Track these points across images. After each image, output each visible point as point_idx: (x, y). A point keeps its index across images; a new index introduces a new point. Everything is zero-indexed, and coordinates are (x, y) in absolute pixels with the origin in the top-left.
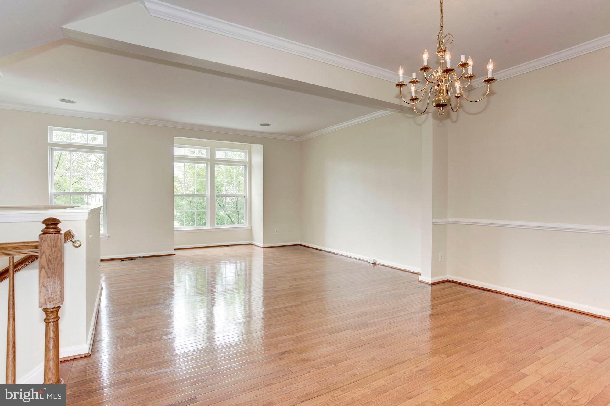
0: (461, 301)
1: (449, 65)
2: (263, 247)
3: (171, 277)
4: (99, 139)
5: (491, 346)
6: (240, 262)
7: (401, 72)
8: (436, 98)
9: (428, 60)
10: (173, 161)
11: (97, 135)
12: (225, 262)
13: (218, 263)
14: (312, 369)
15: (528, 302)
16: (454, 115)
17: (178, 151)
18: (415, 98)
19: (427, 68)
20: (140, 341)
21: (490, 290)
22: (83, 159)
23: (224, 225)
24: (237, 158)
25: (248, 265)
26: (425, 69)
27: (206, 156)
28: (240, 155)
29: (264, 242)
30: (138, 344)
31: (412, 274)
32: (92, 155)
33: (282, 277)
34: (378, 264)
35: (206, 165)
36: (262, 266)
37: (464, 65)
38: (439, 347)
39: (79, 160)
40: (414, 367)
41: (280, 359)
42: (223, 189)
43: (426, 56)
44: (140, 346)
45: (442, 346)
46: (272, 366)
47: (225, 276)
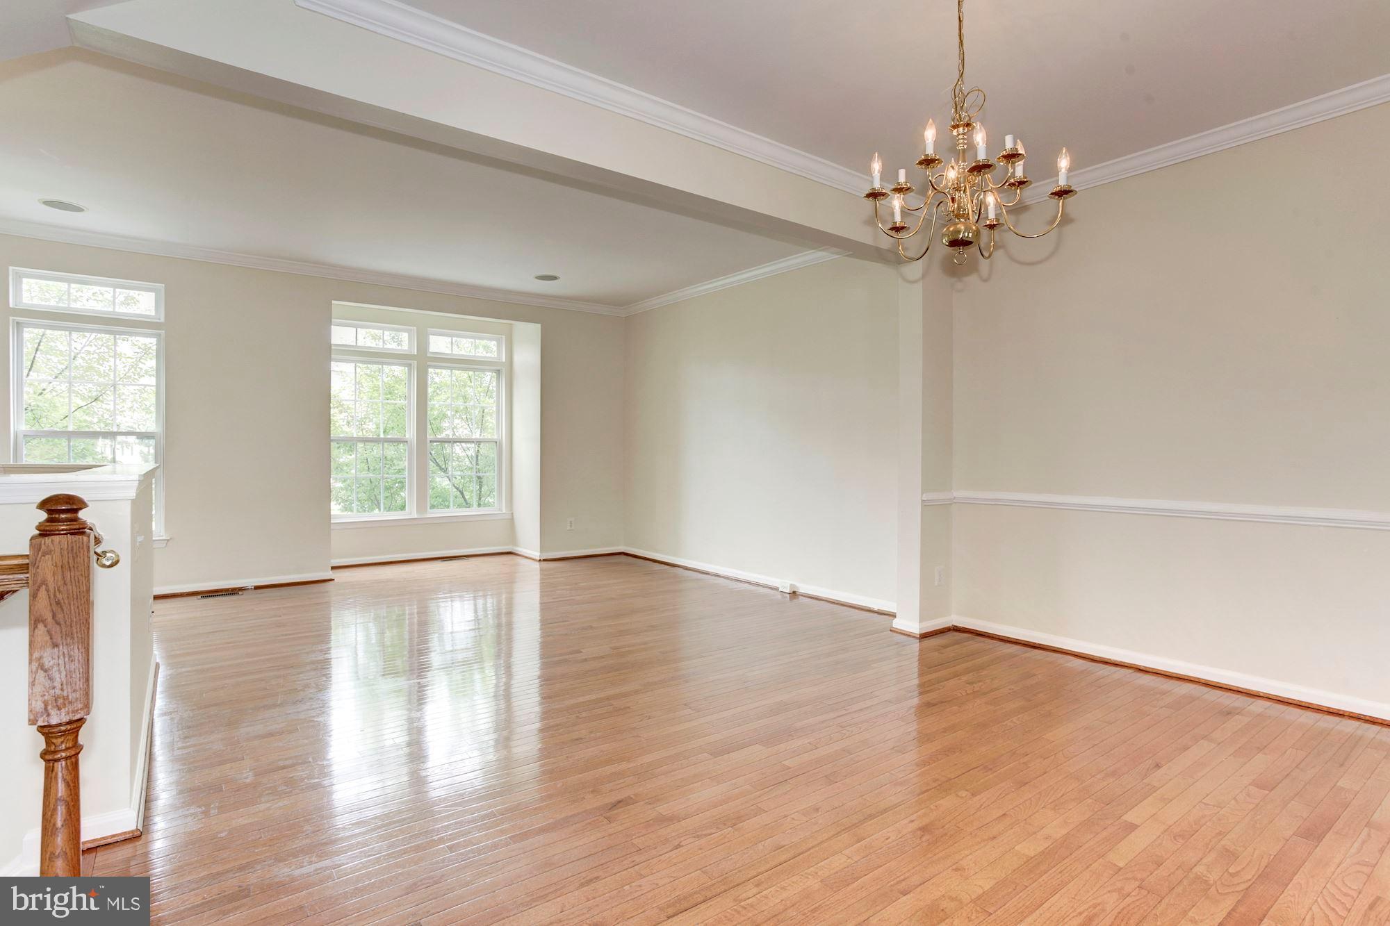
0: (985, 672)
1: (982, 156)
2: (540, 560)
3: (322, 636)
4: (144, 303)
5: (1059, 768)
6: (485, 596)
7: (876, 166)
8: (950, 227)
9: (936, 142)
10: (329, 359)
11: (137, 292)
12: (451, 597)
13: (433, 599)
14: (682, 839)
15: (1118, 669)
16: (984, 264)
17: (341, 335)
18: (902, 224)
19: (933, 161)
20: (267, 792)
21: (1041, 646)
22: (102, 350)
23: (446, 510)
24: (481, 353)
25: (504, 602)
26: (928, 162)
27: (406, 348)
28: (486, 348)
29: (542, 549)
30: (263, 800)
31: (876, 615)
32: (124, 340)
33: (591, 627)
34: (802, 595)
35: (407, 368)
36: (539, 605)
37: (1012, 157)
38: (953, 776)
39: (89, 352)
40: (906, 821)
41: (609, 820)
42: (445, 424)
43: (930, 134)
44: (268, 805)
45: (959, 773)
46: (592, 838)
47: (450, 631)
